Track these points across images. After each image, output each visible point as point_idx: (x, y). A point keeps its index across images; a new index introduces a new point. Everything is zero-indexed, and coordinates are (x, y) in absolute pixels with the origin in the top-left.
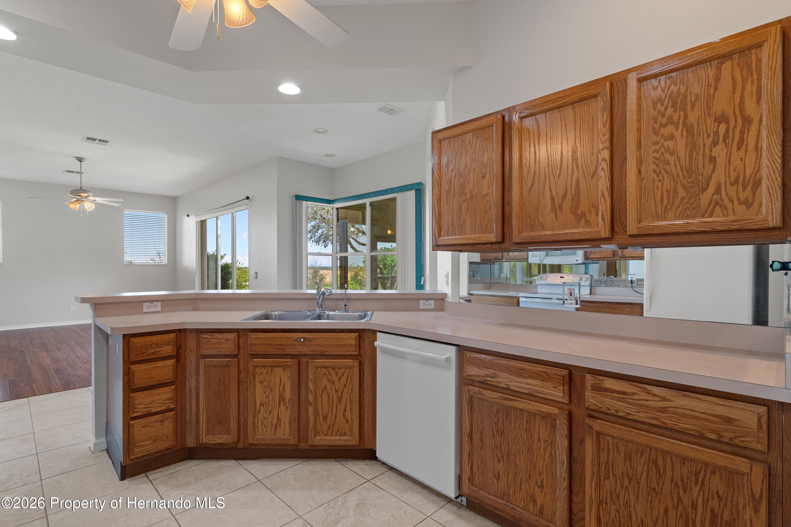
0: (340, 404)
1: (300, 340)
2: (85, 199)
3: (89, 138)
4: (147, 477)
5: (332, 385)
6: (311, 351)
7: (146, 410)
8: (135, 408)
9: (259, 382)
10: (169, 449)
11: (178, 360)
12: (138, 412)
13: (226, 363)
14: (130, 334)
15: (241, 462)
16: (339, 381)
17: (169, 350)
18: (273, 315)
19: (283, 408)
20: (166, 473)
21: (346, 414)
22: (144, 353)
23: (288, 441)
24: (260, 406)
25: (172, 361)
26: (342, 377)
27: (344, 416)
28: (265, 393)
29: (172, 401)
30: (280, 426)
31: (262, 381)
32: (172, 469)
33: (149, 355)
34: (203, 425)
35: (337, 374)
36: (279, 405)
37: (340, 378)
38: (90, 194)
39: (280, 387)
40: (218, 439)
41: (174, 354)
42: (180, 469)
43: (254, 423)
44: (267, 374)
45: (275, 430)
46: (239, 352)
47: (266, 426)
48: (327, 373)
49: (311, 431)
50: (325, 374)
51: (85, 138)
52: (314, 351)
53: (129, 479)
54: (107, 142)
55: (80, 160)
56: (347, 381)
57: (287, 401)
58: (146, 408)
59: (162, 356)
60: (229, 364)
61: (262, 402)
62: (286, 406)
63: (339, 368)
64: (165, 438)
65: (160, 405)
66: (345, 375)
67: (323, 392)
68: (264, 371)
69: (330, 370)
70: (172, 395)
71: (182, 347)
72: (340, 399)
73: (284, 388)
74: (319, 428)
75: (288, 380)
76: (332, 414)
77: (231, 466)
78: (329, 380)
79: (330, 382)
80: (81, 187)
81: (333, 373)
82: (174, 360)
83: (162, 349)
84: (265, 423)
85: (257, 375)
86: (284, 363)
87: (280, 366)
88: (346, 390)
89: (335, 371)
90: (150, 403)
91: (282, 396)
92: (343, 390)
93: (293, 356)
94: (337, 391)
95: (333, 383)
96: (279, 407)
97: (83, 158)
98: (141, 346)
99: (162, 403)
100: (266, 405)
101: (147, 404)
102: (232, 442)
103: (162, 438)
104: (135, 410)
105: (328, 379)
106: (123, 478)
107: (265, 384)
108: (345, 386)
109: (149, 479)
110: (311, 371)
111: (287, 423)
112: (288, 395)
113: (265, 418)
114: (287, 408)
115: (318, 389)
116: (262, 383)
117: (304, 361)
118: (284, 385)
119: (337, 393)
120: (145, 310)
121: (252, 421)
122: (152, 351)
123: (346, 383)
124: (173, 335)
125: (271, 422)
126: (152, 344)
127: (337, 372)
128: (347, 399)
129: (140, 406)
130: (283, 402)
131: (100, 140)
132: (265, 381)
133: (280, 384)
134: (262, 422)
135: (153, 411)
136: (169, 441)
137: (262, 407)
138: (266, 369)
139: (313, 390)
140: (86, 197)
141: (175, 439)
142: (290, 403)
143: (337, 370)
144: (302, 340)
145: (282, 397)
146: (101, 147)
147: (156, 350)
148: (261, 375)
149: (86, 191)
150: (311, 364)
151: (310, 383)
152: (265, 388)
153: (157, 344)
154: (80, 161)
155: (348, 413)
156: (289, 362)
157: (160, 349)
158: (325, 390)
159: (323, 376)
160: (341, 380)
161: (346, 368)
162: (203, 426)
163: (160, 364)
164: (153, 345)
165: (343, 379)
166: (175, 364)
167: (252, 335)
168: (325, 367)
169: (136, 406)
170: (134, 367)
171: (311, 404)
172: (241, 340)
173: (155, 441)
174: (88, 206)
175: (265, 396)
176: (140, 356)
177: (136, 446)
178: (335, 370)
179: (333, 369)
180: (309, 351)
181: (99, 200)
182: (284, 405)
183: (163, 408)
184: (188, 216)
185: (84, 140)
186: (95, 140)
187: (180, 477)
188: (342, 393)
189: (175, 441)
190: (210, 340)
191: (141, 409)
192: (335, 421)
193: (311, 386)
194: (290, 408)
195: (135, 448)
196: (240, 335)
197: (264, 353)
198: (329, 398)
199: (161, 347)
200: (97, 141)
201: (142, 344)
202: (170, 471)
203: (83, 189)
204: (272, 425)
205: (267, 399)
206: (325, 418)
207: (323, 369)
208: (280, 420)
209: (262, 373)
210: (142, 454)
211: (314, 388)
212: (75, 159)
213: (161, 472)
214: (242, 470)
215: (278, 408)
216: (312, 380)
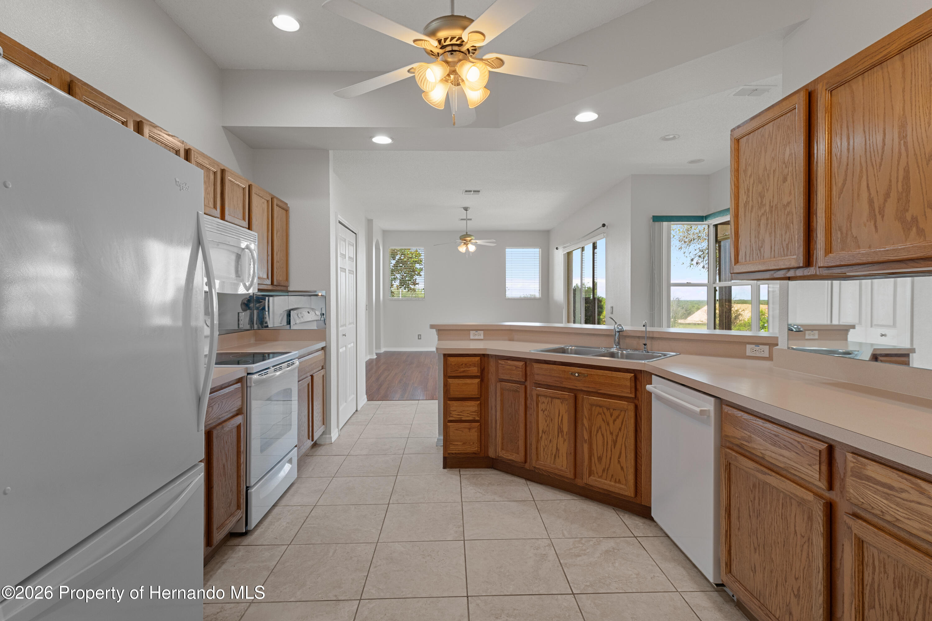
0: (614, 447)
1: (575, 374)
2: (469, 243)
3: (466, 191)
4: (460, 471)
5: (607, 426)
6: (586, 387)
7: (458, 416)
8: (451, 413)
9: (541, 410)
10: (475, 454)
11: (482, 381)
12: (452, 417)
13: (516, 388)
14: (448, 354)
15: (529, 483)
16: (614, 424)
17: (475, 370)
18: (569, 350)
19: (561, 440)
20: (472, 473)
21: (620, 460)
22: (457, 371)
23: (565, 473)
24: (542, 433)
25: (477, 381)
26: (617, 419)
27: (619, 462)
28: (546, 422)
29: (477, 414)
30: (558, 457)
31: (544, 410)
32: (477, 472)
33: (460, 372)
34: (499, 440)
35: (611, 415)
36: (558, 436)
37: (615, 420)
38: (473, 238)
39: (558, 418)
40: (509, 455)
41: (479, 374)
42: (483, 473)
43: (537, 448)
44: (548, 404)
45: (554, 460)
46: (526, 380)
47: (547, 454)
48: (602, 412)
49: (585, 469)
50: (599, 413)
51: (464, 191)
52: (589, 387)
53: (448, 469)
54: (479, 191)
55: (466, 209)
56: (622, 424)
57: (565, 434)
58: (458, 415)
59: (469, 375)
60: (518, 390)
61: (544, 430)
62: (564, 439)
63: (614, 410)
64: (472, 443)
65: (468, 415)
66: (621, 417)
67: (597, 432)
68: (546, 400)
69: (605, 410)
70: (477, 409)
71: (486, 370)
72: (615, 442)
73: (562, 420)
74: (593, 468)
75: (566, 413)
76: (606, 456)
77: (519, 483)
78: (603, 420)
79: (605, 422)
80: (467, 233)
81: (608, 414)
82: (479, 380)
83: (470, 369)
84: (546, 450)
85: (539, 404)
86: (562, 395)
87: (558, 398)
88: (621, 434)
89: (610, 412)
90: (461, 412)
91: (560, 427)
92: (618, 433)
93: (570, 390)
94: (611, 433)
95: (608, 424)
96: (558, 437)
97: (468, 207)
98: (455, 364)
99: (470, 414)
100: (547, 434)
101: (459, 412)
102: (520, 461)
103: (470, 443)
104: (451, 415)
105: (602, 418)
106: (445, 467)
107: (546, 412)
108: (620, 429)
109: (460, 473)
110: (586, 407)
111: (565, 455)
112: (565, 429)
113: (546, 446)
114: (565, 440)
115: (593, 428)
116: (544, 412)
117: (580, 396)
118: (562, 417)
119: (612, 435)
120: (472, 337)
121: (535, 446)
122: (462, 369)
123: (622, 426)
124: (478, 359)
125: (551, 450)
126: (462, 364)
127: (612, 413)
128: (622, 444)
129: (454, 413)
130: (561, 434)
131: (474, 191)
132: (546, 410)
133: (559, 415)
134: (544, 449)
135: (463, 419)
136: (475, 447)
137: (544, 434)
138: (547, 399)
139: (587, 427)
140: (470, 241)
141: (479, 447)
142: (567, 436)
143: (611, 410)
144: (577, 375)
145: (561, 429)
146: (476, 196)
147: (465, 369)
148: (543, 404)
149: (470, 236)
150: (585, 401)
151: (585, 420)
152: (546, 417)
153: (466, 364)
154: (466, 211)
155: (623, 459)
156: (566, 396)
157: (468, 369)
158: (600, 430)
159: (598, 415)
160: (615, 422)
161: (621, 411)
162: (499, 441)
163: (468, 381)
164: (464, 365)
165: (618, 422)
166: (480, 383)
167: (536, 365)
168: (600, 406)
169: (452, 412)
170: (450, 381)
171: (586, 441)
172: (528, 369)
173: (464, 443)
174: (472, 248)
175: (546, 425)
176: (454, 372)
177: (451, 444)
178: (610, 411)
179: (608, 409)
180: (585, 387)
181: (479, 242)
182: (562, 437)
183: (470, 418)
184: (557, 249)
185: (464, 193)
186: (471, 191)
187: (480, 479)
188: (617, 436)
189: (479, 449)
190: (506, 366)
191: (455, 416)
192: (609, 465)
193: (585, 422)
194: (567, 440)
195: (451, 445)
196: (527, 364)
197: (545, 383)
198: (604, 439)
199: (469, 368)
200: (472, 192)
201: (456, 363)
202: (476, 473)
203: (468, 234)
204: (552, 454)
205: (547, 428)
206: (600, 459)
207: (598, 408)
208: (559, 450)
209: (544, 402)
210: (456, 452)
211: (589, 426)
212: (463, 209)
213: (470, 471)
214: (526, 489)
215: (557, 439)
216: (587, 417)
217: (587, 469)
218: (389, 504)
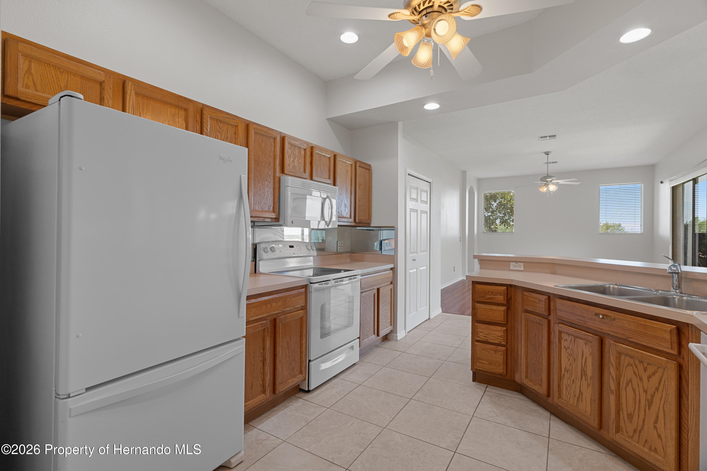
0: (649, 409)
1: (599, 316)
2: (550, 183)
3: (542, 137)
4: (487, 388)
5: (639, 381)
6: (613, 332)
7: (484, 338)
8: (478, 334)
9: (564, 348)
10: (502, 375)
11: (508, 309)
12: (479, 337)
13: (539, 321)
14: (476, 282)
15: (553, 417)
16: (649, 381)
17: (501, 298)
19: (584, 384)
20: (498, 392)
21: (658, 425)
22: (484, 297)
23: (588, 420)
24: (565, 371)
25: (504, 308)
26: (653, 376)
27: (655, 427)
28: (569, 360)
29: (503, 339)
30: (582, 400)
31: (566, 347)
32: (504, 392)
33: (487, 299)
34: (523, 367)
35: (645, 370)
36: (582, 378)
37: (649, 377)
38: (554, 178)
39: (582, 360)
40: (533, 385)
41: (505, 303)
42: (508, 394)
43: (559, 386)
44: (570, 342)
45: (577, 402)
46: (549, 314)
47: (570, 394)
48: (633, 364)
49: (612, 423)
50: (629, 364)
51: (539, 138)
52: (616, 332)
53: (477, 383)
54: (555, 136)
55: (547, 153)
56: (660, 383)
57: (589, 378)
58: (485, 337)
59: (496, 302)
60: (541, 322)
61: (567, 368)
62: (588, 383)
63: (648, 364)
64: (497, 365)
65: (494, 338)
66: (658, 375)
67: (627, 385)
68: (569, 339)
69: (637, 363)
70: (503, 334)
71: (512, 299)
72: (650, 403)
73: (585, 362)
74: (622, 424)
75: (590, 355)
76: (639, 416)
77: (541, 415)
78: (635, 373)
79: (636, 376)
80: (548, 174)
81: (640, 367)
82: (505, 308)
83: (496, 297)
84: (568, 389)
85: (562, 340)
86: (586, 336)
87: (582, 339)
88: (657, 396)
89: (643, 366)
90: (487, 335)
91: (584, 369)
92: (654, 393)
93: (595, 333)
94: (646, 391)
95: (641, 379)
96: (581, 380)
97: (549, 152)
98: (482, 291)
99: (495, 338)
100: (570, 373)
101: (485, 334)
102: (542, 393)
103: (495, 364)
104: (478, 336)
105: (634, 371)
106: (474, 380)
107: (568, 351)
108: (657, 389)
109: (486, 389)
110: (612, 354)
111: (588, 400)
112: (589, 373)
113: (569, 385)
114: (588, 385)
115: (622, 379)
116: (566, 349)
117: (608, 342)
118: (586, 359)
119: (646, 393)
120: (512, 268)
121: (557, 383)
122: (489, 296)
123: (659, 386)
124: (504, 288)
125: (574, 391)
126: (489, 292)
127: (646, 367)
128: (659, 408)
129: (481, 334)
130: (585, 377)
131: (550, 136)
132: (569, 349)
133: (582, 357)
134: (566, 388)
135: (490, 341)
136: (500, 369)
137: (566, 373)
138: (570, 336)
139: (614, 377)
140: (551, 181)
141: (505, 370)
142: (591, 381)
143: (646, 365)
144: (601, 316)
145: (584, 372)
146: (553, 140)
147: (492, 296)
148: (566, 341)
149: (550, 177)
150: (612, 347)
151: (611, 367)
152: (569, 355)
153: (492, 292)
154: (547, 155)
155: (660, 425)
156: (590, 338)
157: (494, 297)
158: (630, 383)
159: (628, 366)
160: (650, 379)
161: (659, 368)
162: (523, 369)
163: (495, 307)
164: (490, 292)
165: (655, 380)
166: (506, 311)
167: (558, 301)
168: (631, 357)
169: (478, 333)
170: (478, 305)
171: (612, 392)
172: (552, 304)
173: (490, 363)
174: (552, 188)
175: (569, 364)
176: (481, 298)
177: (478, 361)
178: (643, 364)
179: (641, 362)
180: (611, 331)
181: (561, 182)
182: (586, 381)
183: (497, 342)
184: (662, 182)
185: (539, 140)
186: (547, 137)
187: (502, 399)
188: (653, 396)
189: (505, 371)
190: (529, 298)
191: (481, 337)
192: (642, 427)
193: (613, 371)
194: (591, 385)
195: (478, 362)
196: (551, 299)
197: (568, 320)
198: (635, 395)
199: (495, 295)
200: (548, 138)
201: (483, 290)
202: (501, 393)
203: (549, 175)
204: (575, 396)
205: (570, 366)
206: (630, 417)
207: (628, 358)
208: (582, 394)
209: (566, 340)
210: (482, 369)
211: (616, 376)
212: (544, 153)
213: (496, 390)
214: (546, 423)
215: (580, 381)
216: (614, 365)
217: (613, 423)
218: (411, 399)
